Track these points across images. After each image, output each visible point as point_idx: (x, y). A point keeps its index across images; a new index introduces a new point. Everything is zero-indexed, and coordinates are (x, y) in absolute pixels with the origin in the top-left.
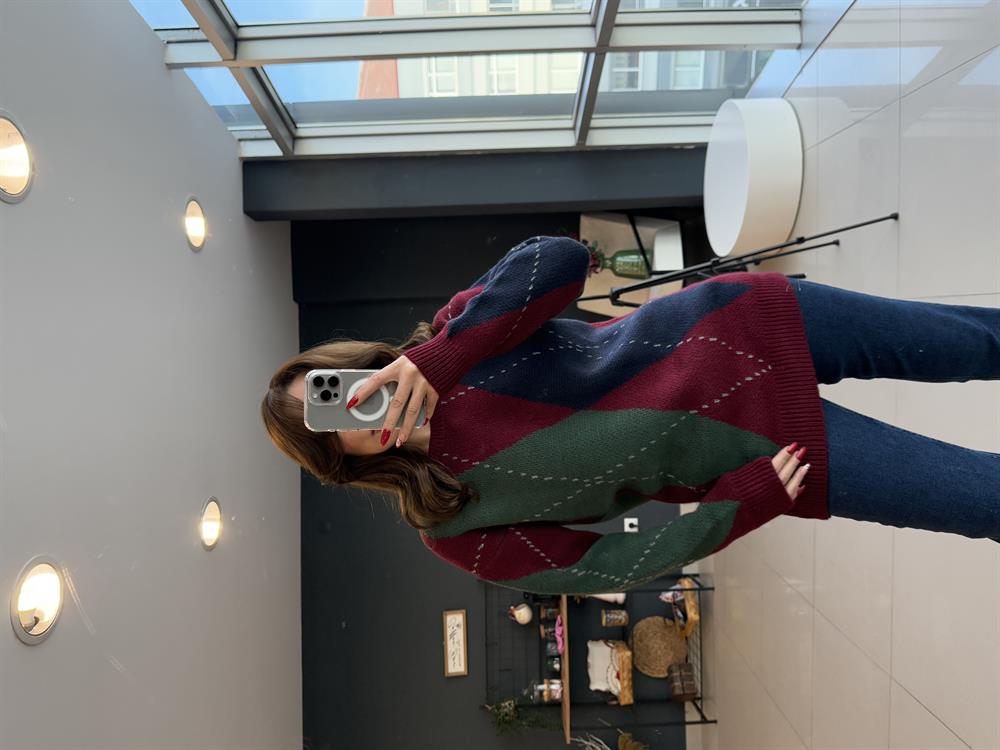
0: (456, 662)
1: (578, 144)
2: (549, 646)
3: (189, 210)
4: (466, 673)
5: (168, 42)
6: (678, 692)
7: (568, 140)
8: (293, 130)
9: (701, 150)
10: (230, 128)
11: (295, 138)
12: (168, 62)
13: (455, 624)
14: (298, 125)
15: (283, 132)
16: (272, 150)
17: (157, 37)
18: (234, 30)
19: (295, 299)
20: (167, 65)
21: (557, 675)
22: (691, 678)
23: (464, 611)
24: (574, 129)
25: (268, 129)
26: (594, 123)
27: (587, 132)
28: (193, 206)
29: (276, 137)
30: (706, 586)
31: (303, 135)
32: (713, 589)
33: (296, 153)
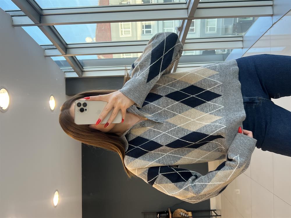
3: (50, 99)
5: (45, 49)
8: (82, 69)
10: (61, 68)
11: (83, 72)
12: (45, 55)
14: (84, 67)
16: (75, 75)
17: (41, 47)
18: (66, 45)
25: (73, 69)
26: (179, 66)
28: (52, 97)
29: (76, 71)
30: (218, 215)
31: (85, 70)
32: (221, 216)
33: (83, 76)
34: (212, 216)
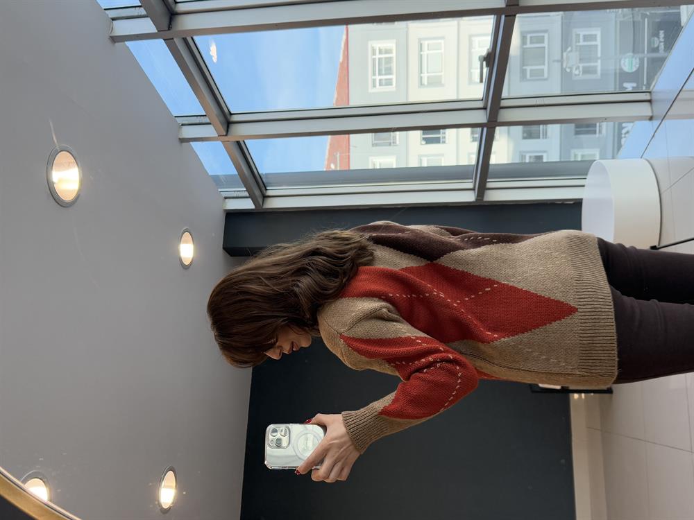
1: (476, 200)
3: (183, 239)
5: (182, 125)
7: (470, 197)
8: (264, 191)
9: (578, 204)
10: (220, 190)
11: (265, 197)
12: (181, 137)
14: (268, 188)
15: (257, 193)
16: (248, 205)
17: (176, 121)
18: (228, 116)
20: (180, 139)
24: (474, 189)
25: (247, 190)
26: (489, 185)
27: (484, 192)
28: (187, 236)
29: (252, 196)
31: (271, 195)
33: (264, 207)
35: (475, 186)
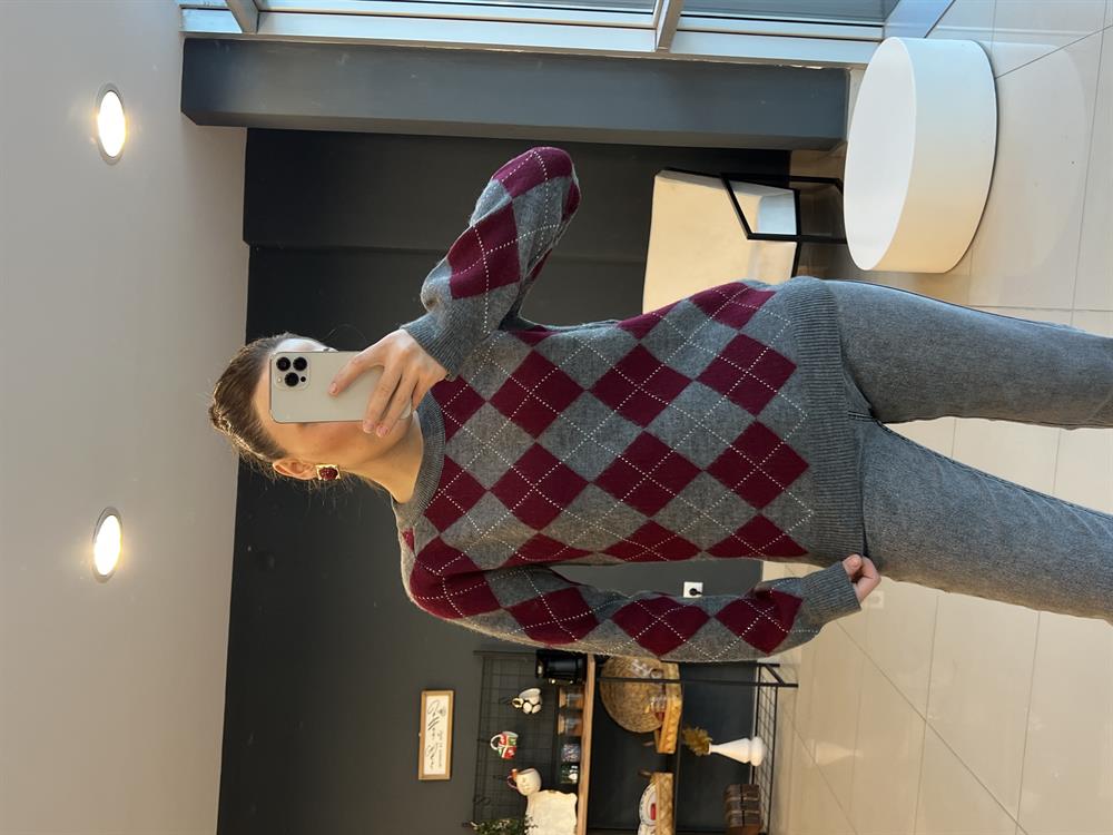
0: (435, 761)
1: (657, 50)
2: (566, 747)
4: (448, 778)
6: (735, 823)
7: (642, 43)
11: (262, 12)
13: (437, 709)
16: (225, 24)
19: (244, 239)
21: (572, 788)
22: (756, 805)
23: (451, 692)
24: (654, 29)
26: (683, 23)
27: (673, 35)
28: (111, 93)
29: (234, 8)
30: (787, 682)
31: (273, 8)
32: (796, 686)
33: (262, 32)
34: (761, 684)
35: (657, 23)
